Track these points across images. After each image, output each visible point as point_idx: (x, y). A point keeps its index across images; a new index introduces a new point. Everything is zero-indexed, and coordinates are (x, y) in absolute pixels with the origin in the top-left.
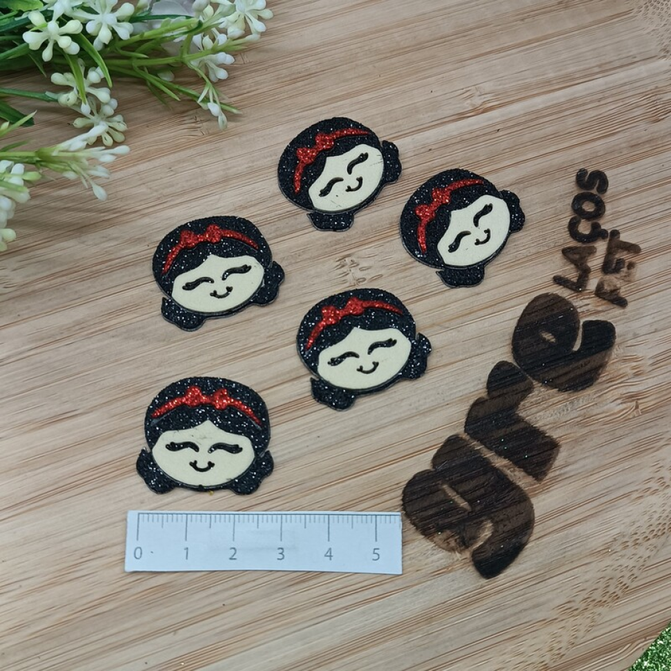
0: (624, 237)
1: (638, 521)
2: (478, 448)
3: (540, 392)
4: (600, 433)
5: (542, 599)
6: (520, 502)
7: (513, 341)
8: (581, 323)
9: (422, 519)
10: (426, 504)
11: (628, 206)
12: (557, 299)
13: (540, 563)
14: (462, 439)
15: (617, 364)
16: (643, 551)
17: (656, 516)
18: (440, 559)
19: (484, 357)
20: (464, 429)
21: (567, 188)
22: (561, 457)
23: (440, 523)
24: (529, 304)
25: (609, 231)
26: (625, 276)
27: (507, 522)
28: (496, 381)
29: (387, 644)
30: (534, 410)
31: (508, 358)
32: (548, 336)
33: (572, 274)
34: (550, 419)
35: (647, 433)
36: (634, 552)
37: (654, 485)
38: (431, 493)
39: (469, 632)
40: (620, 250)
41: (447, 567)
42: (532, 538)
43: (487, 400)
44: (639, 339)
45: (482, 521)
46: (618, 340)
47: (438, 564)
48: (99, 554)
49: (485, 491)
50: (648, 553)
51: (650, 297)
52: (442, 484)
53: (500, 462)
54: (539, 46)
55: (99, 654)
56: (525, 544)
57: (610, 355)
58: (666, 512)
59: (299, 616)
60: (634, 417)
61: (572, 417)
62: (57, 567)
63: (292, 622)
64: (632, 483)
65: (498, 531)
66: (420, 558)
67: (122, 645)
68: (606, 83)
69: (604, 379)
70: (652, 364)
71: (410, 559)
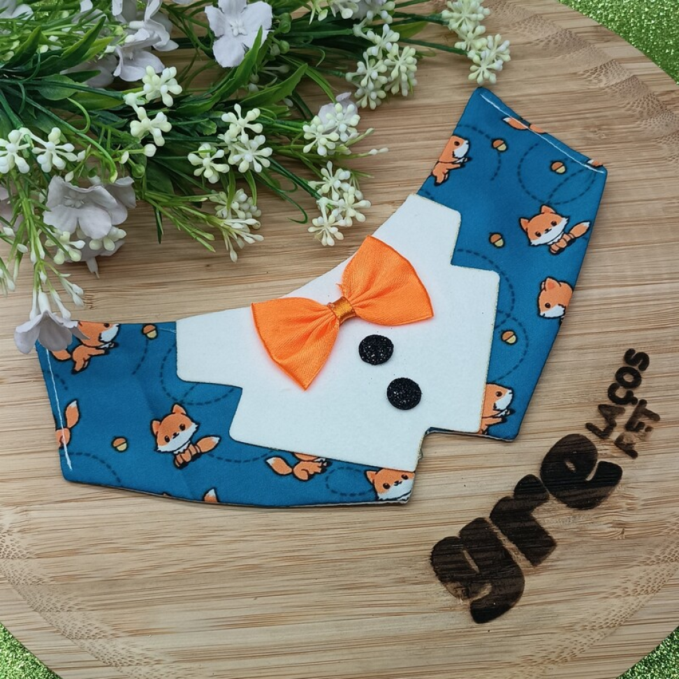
0: (649, 407)
1: (599, 613)
2: (496, 531)
3: (553, 503)
4: (589, 544)
5: (514, 648)
6: (516, 577)
7: (543, 462)
8: (598, 462)
9: (442, 570)
10: (449, 560)
11: (661, 384)
12: (583, 440)
13: (518, 623)
14: (486, 522)
15: (616, 498)
16: (595, 635)
17: (614, 613)
18: (447, 600)
19: (518, 468)
20: (489, 515)
21: (617, 360)
22: (554, 555)
23: (455, 575)
24: (563, 439)
25: (639, 400)
26: (642, 436)
27: (502, 589)
28: (522, 488)
29: (395, 647)
30: (545, 515)
31: (537, 474)
32: (570, 465)
33: (601, 424)
34: (555, 525)
35: (625, 553)
36: (589, 634)
37: (619, 591)
38: (453, 553)
39: (453, 656)
40: (643, 416)
41: (451, 607)
42: (517, 604)
43: (512, 500)
44: (639, 484)
45: (485, 583)
46: (622, 481)
47: (445, 603)
48: (221, 533)
49: (493, 562)
50: (598, 637)
51: (657, 456)
52: (463, 549)
53: (509, 545)
54: (625, 249)
55: (203, 598)
56: (512, 607)
57: (613, 490)
58: (621, 613)
59: (341, 611)
60: (619, 539)
61: (572, 526)
62: (191, 535)
63: (333, 614)
64: (605, 585)
65: (494, 593)
66: (434, 596)
67: (220, 597)
68: (670, 288)
69: (603, 506)
70: (643, 505)
71: (426, 595)
